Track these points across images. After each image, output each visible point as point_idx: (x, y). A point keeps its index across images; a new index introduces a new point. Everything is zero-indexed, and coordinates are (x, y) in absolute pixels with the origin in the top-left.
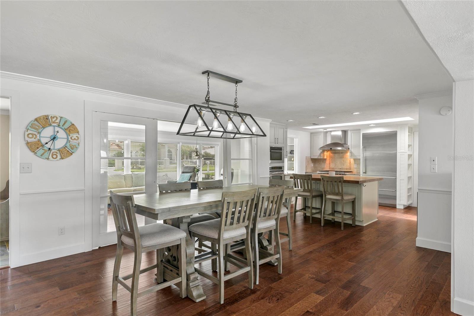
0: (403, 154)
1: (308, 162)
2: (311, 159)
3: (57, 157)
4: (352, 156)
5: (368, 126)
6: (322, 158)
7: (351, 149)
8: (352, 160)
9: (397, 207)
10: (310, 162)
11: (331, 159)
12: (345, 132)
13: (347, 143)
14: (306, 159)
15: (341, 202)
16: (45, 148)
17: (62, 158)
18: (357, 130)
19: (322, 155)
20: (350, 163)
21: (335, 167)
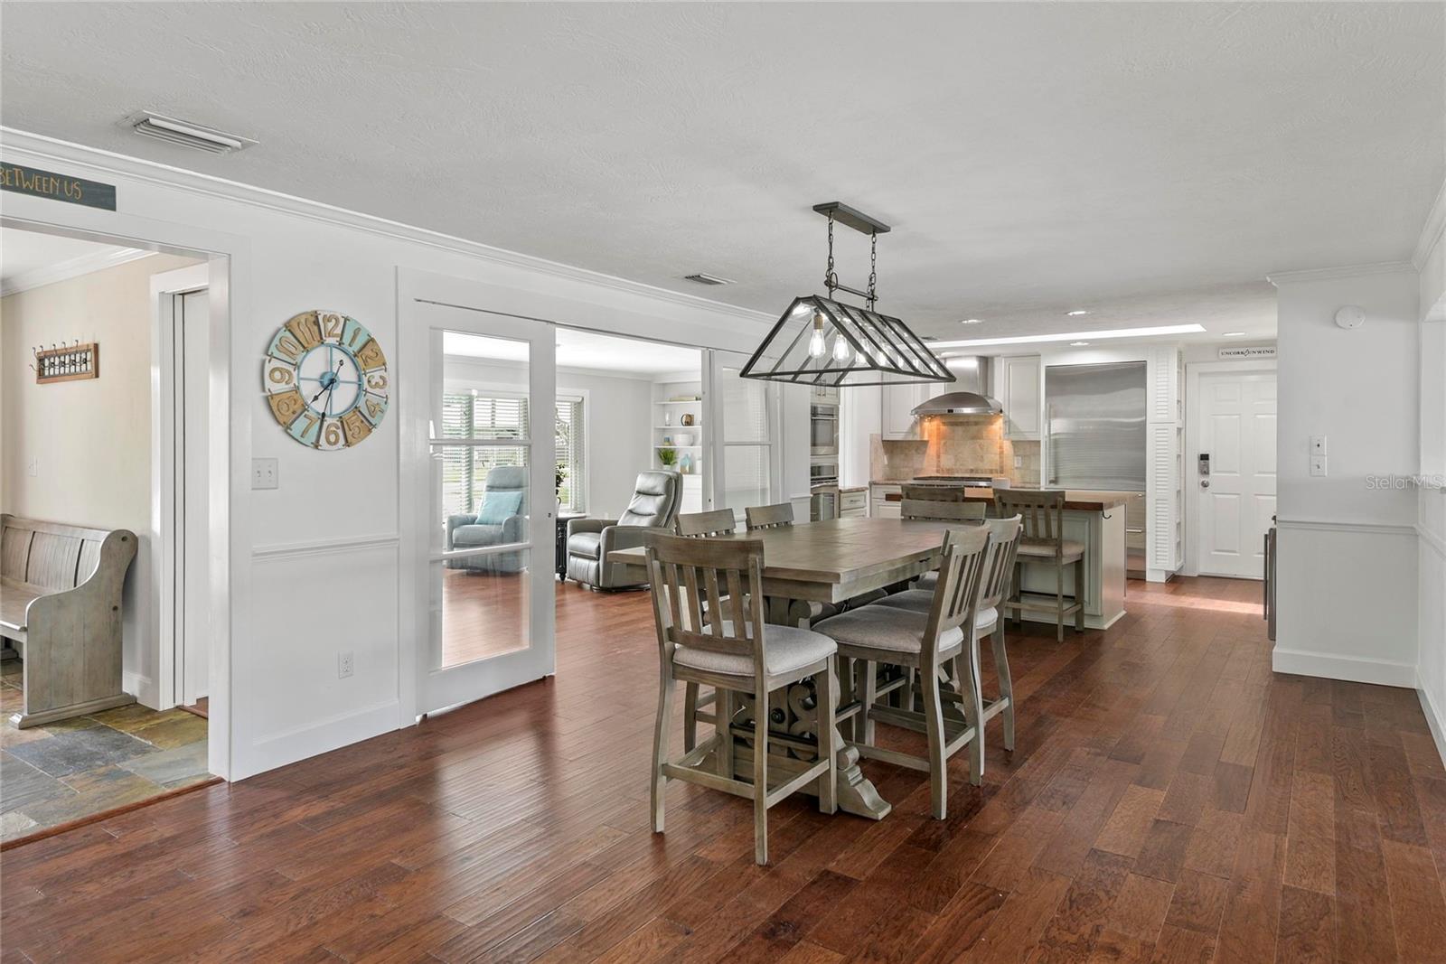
0: (1166, 426)
1: (876, 450)
2: (883, 441)
3: (335, 443)
4: (1009, 433)
5: (1067, 347)
6: (919, 439)
7: (1007, 413)
8: (1007, 446)
9: (1148, 578)
10: (881, 451)
11: (942, 442)
12: (986, 362)
13: (993, 394)
14: (871, 442)
15: (1054, 564)
16: (310, 413)
17: (347, 444)
18: (1032, 355)
19: (918, 429)
20: (1002, 453)
21: (955, 465)
